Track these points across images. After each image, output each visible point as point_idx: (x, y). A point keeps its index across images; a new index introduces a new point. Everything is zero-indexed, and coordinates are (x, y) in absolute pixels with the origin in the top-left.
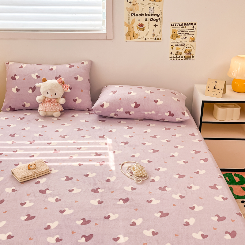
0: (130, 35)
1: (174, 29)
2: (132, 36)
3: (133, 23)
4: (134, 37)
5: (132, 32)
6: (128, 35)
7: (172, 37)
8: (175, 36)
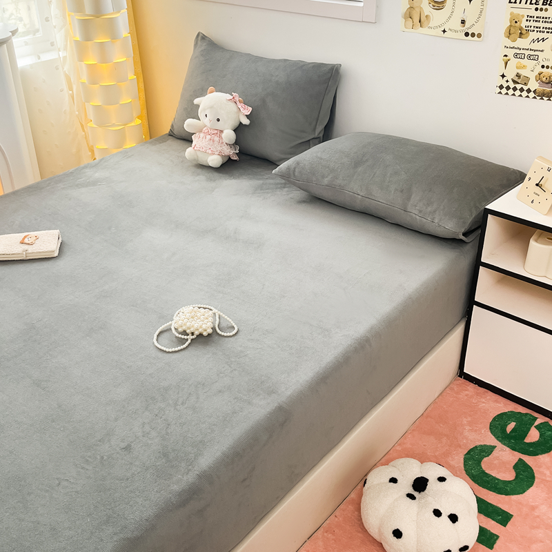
0: (414, 17)
1: (516, 11)
2: (416, 20)
4: (420, 22)
5: (418, 10)
6: (409, 15)
7: (509, 34)
8: (516, 31)
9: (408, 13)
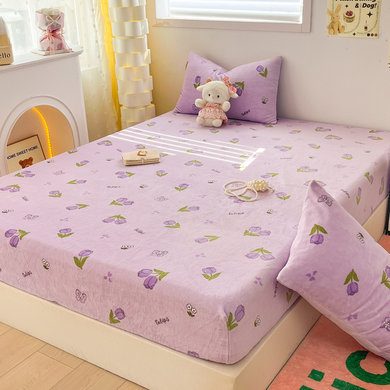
0: (334, 28)
2: (336, 29)
3: (338, 10)
4: (338, 30)
5: (337, 23)
6: (331, 27)
9: (331, 25)
